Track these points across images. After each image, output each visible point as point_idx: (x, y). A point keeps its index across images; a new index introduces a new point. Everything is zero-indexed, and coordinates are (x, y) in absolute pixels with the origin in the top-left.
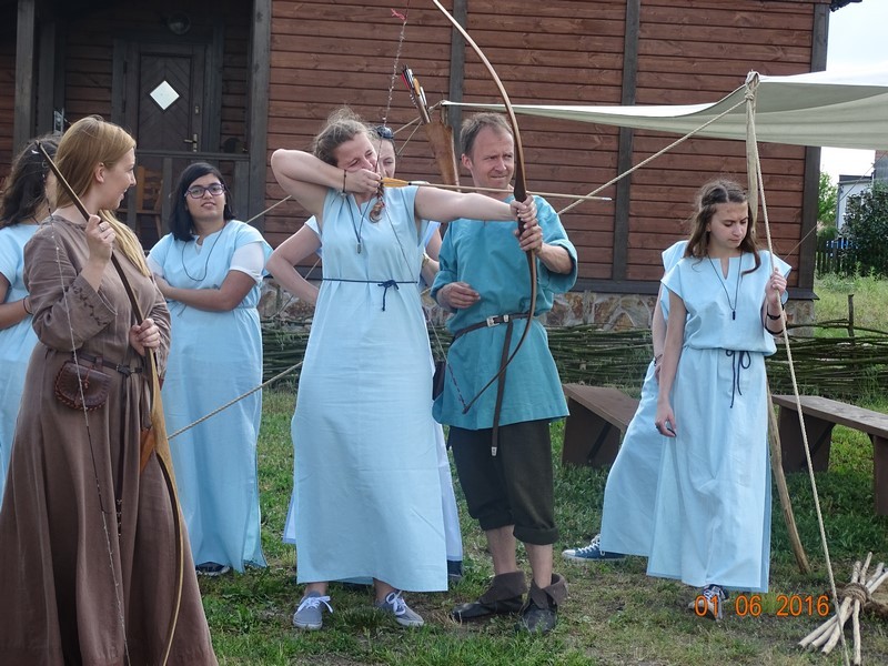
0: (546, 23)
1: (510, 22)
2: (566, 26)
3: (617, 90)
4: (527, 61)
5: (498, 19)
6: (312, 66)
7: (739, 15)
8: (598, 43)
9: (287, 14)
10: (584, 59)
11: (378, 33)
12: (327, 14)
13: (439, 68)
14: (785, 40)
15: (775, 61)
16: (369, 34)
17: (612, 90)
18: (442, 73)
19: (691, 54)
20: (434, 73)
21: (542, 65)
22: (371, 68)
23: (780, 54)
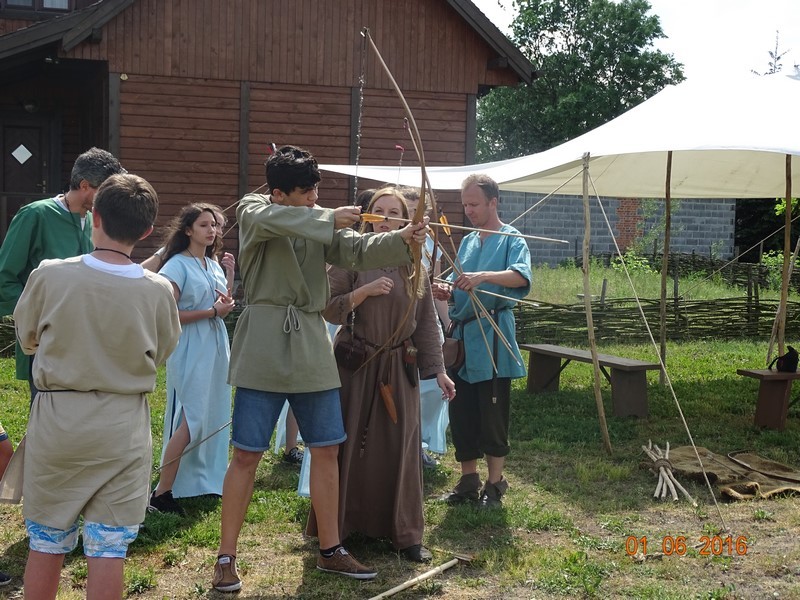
0: (300, 107)
1: (277, 106)
2: (312, 108)
3: (348, 150)
4: (289, 131)
5: (270, 104)
6: (148, 136)
7: (421, 102)
8: (334, 119)
9: (131, 101)
10: (325, 130)
11: (191, 114)
12: (157, 101)
13: (232, 136)
14: (449, 117)
15: (444, 130)
16: (185, 114)
17: (343, 150)
18: (234, 139)
19: (392, 126)
20: (229, 139)
21: (299, 134)
22: (188, 137)
23: (447, 126)
